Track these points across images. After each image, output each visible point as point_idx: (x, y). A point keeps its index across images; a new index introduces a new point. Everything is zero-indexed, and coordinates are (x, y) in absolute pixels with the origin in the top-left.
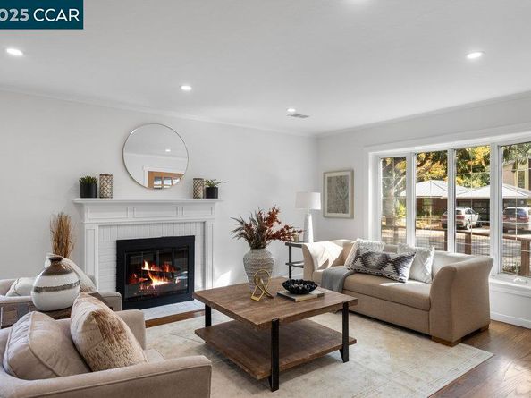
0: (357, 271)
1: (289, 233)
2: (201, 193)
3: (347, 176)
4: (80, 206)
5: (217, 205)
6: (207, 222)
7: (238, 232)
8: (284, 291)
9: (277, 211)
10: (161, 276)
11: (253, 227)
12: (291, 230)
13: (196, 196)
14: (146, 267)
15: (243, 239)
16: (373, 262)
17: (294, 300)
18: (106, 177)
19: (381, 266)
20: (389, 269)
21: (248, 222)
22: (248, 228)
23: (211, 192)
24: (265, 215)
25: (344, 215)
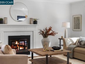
0: (78, 46)
1: (54, 34)
2: (32, 23)
3: (79, 17)
6: (34, 31)
7: (40, 33)
8: (52, 49)
9: (51, 28)
11: (44, 32)
12: (55, 33)
13: (30, 23)
15: (41, 35)
17: (54, 51)
21: (42, 30)
23: (35, 22)
24: (48, 29)
25: (78, 30)
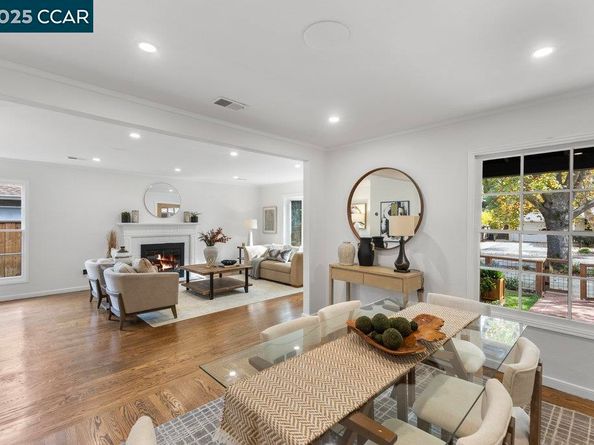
0: (267, 259)
2: (188, 220)
3: (274, 210)
4: (120, 227)
5: (198, 227)
6: (192, 236)
7: (201, 239)
8: (222, 264)
9: (222, 229)
10: (167, 263)
11: (209, 236)
12: (226, 238)
13: (185, 221)
14: (159, 258)
15: (203, 242)
16: (274, 254)
17: (225, 267)
18: (135, 212)
19: (276, 256)
20: (279, 256)
21: (206, 234)
22: (206, 237)
23: (194, 219)
24: (215, 231)
25: (271, 232)
